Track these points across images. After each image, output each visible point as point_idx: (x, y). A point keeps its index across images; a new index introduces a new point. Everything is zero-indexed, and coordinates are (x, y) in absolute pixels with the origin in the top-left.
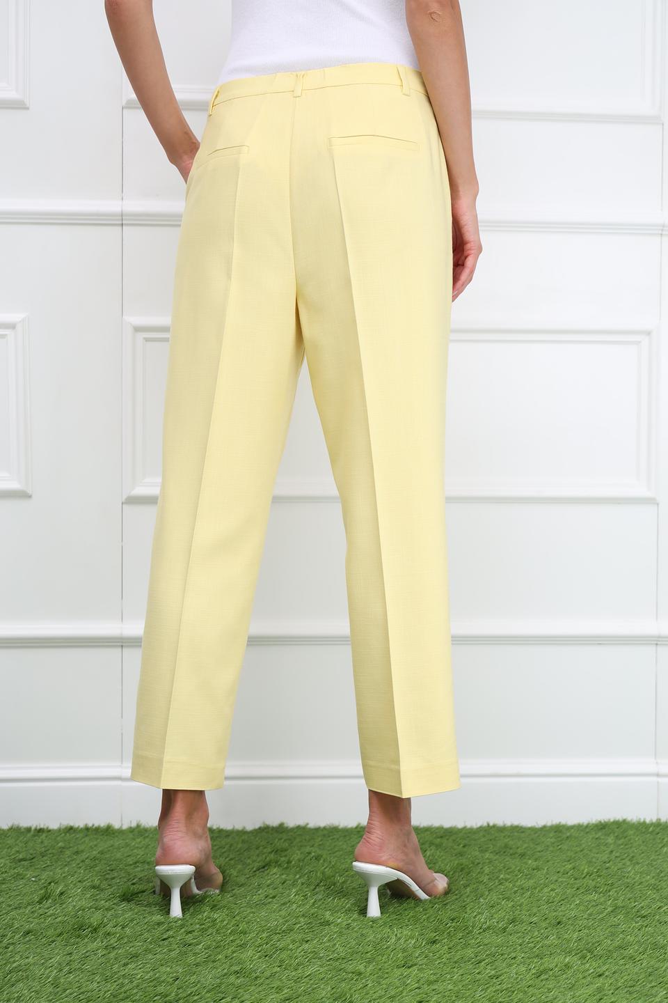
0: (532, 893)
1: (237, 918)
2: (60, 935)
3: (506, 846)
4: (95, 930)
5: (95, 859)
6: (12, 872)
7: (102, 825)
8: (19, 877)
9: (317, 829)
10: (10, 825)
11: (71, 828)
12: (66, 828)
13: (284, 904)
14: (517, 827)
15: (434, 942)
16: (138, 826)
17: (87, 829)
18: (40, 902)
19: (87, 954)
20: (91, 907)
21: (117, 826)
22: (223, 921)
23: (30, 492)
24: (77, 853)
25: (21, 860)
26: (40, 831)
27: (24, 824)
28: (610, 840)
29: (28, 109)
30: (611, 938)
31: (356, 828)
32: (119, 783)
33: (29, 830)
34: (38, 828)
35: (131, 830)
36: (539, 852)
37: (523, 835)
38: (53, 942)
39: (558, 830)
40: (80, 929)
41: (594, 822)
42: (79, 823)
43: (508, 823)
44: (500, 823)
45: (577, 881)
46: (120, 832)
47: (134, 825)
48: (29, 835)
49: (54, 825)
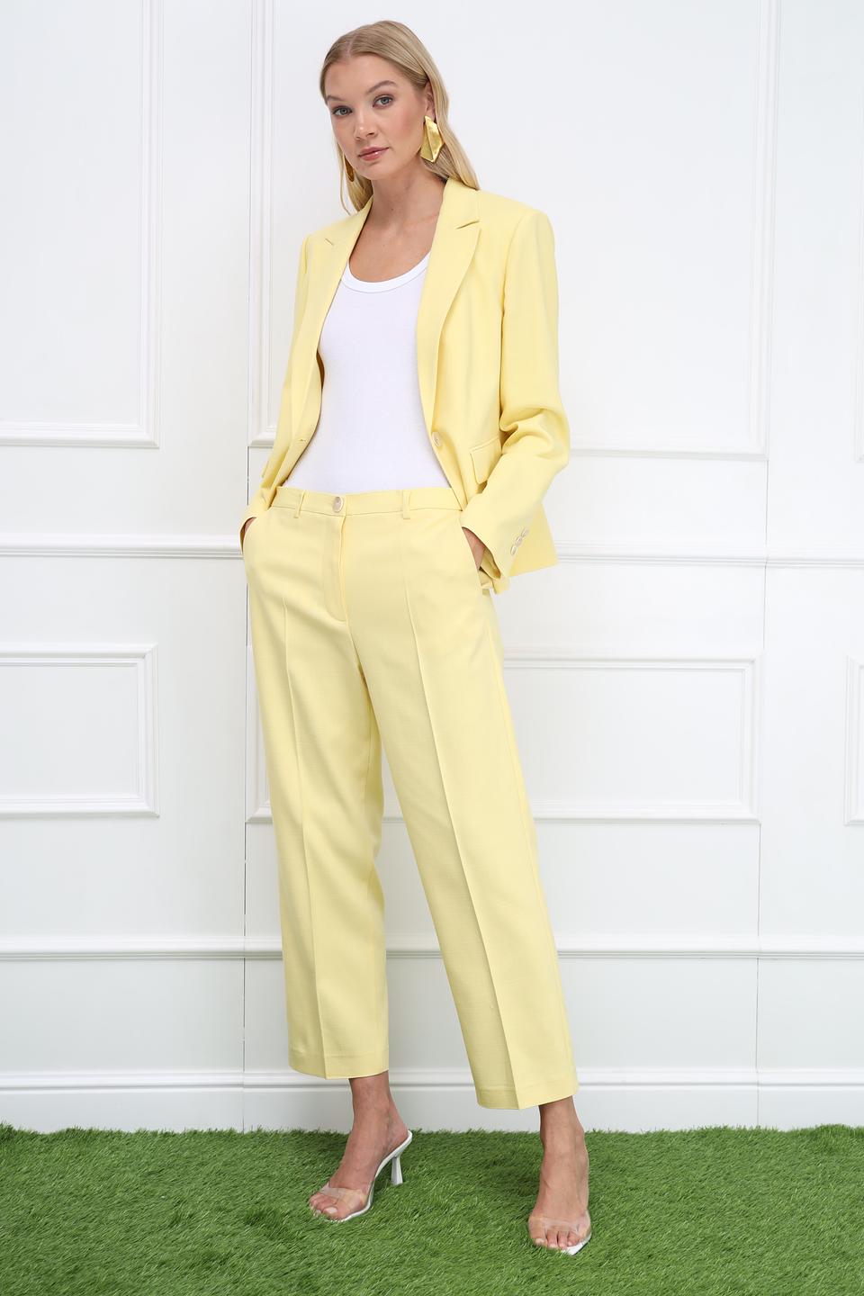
0: (628, 1221)
1: (354, 1247)
2: (192, 1266)
3: (609, 1160)
4: (223, 1262)
5: (219, 1173)
6: (143, 1188)
7: (225, 1130)
8: (151, 1194)
9: (430, 1135)
10: (137, 1129)
11: (195, 1132)
12: (191, 1132)
13: (397, 1230)
14: (621, 1134)
15: (534, 1278)
16: (259, 1131)
17: (211, 1133)
18: (171, 1226)
19: (217, 1290)
20: (218, 1233)
21: (239, 1131)
22: (340, 1252)
23: (157, 813)
24: (202, 1164)
25: (150, 1174)
26: (166, 1135)
27: (151, 1128)
28: (709, 1152)
29: (158, 448)
30: (696, 1276)
31: (468, 1133)
32: (241, 1089)
33: (155, 1134)
34: (164, 1132)
35: (253, 1135)
36: (640, 1166)
37: (626, 1145)
38: (186, 1274)
39: (661, 1137)
40: (209, 1261)
41: (696, 1129)
42: (203, 1128)
43: (614, 1131)
44: (605, 1130)
45: (672, 1205)
46: (242, 1137)
47: (255, 1129)
48: (156, 1139)
49: (179, 1130)
